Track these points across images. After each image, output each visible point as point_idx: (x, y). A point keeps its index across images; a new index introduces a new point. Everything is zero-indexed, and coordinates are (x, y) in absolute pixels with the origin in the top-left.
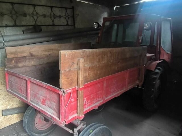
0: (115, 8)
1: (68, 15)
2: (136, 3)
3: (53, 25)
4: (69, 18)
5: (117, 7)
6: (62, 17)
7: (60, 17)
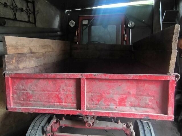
0: (66, 11)
1: (30, 10)
2: (89, 8)
3: (15, 19)
4: (30, 14)
5: (68, 10)
6: (24, 10)
7: (22, 10)
